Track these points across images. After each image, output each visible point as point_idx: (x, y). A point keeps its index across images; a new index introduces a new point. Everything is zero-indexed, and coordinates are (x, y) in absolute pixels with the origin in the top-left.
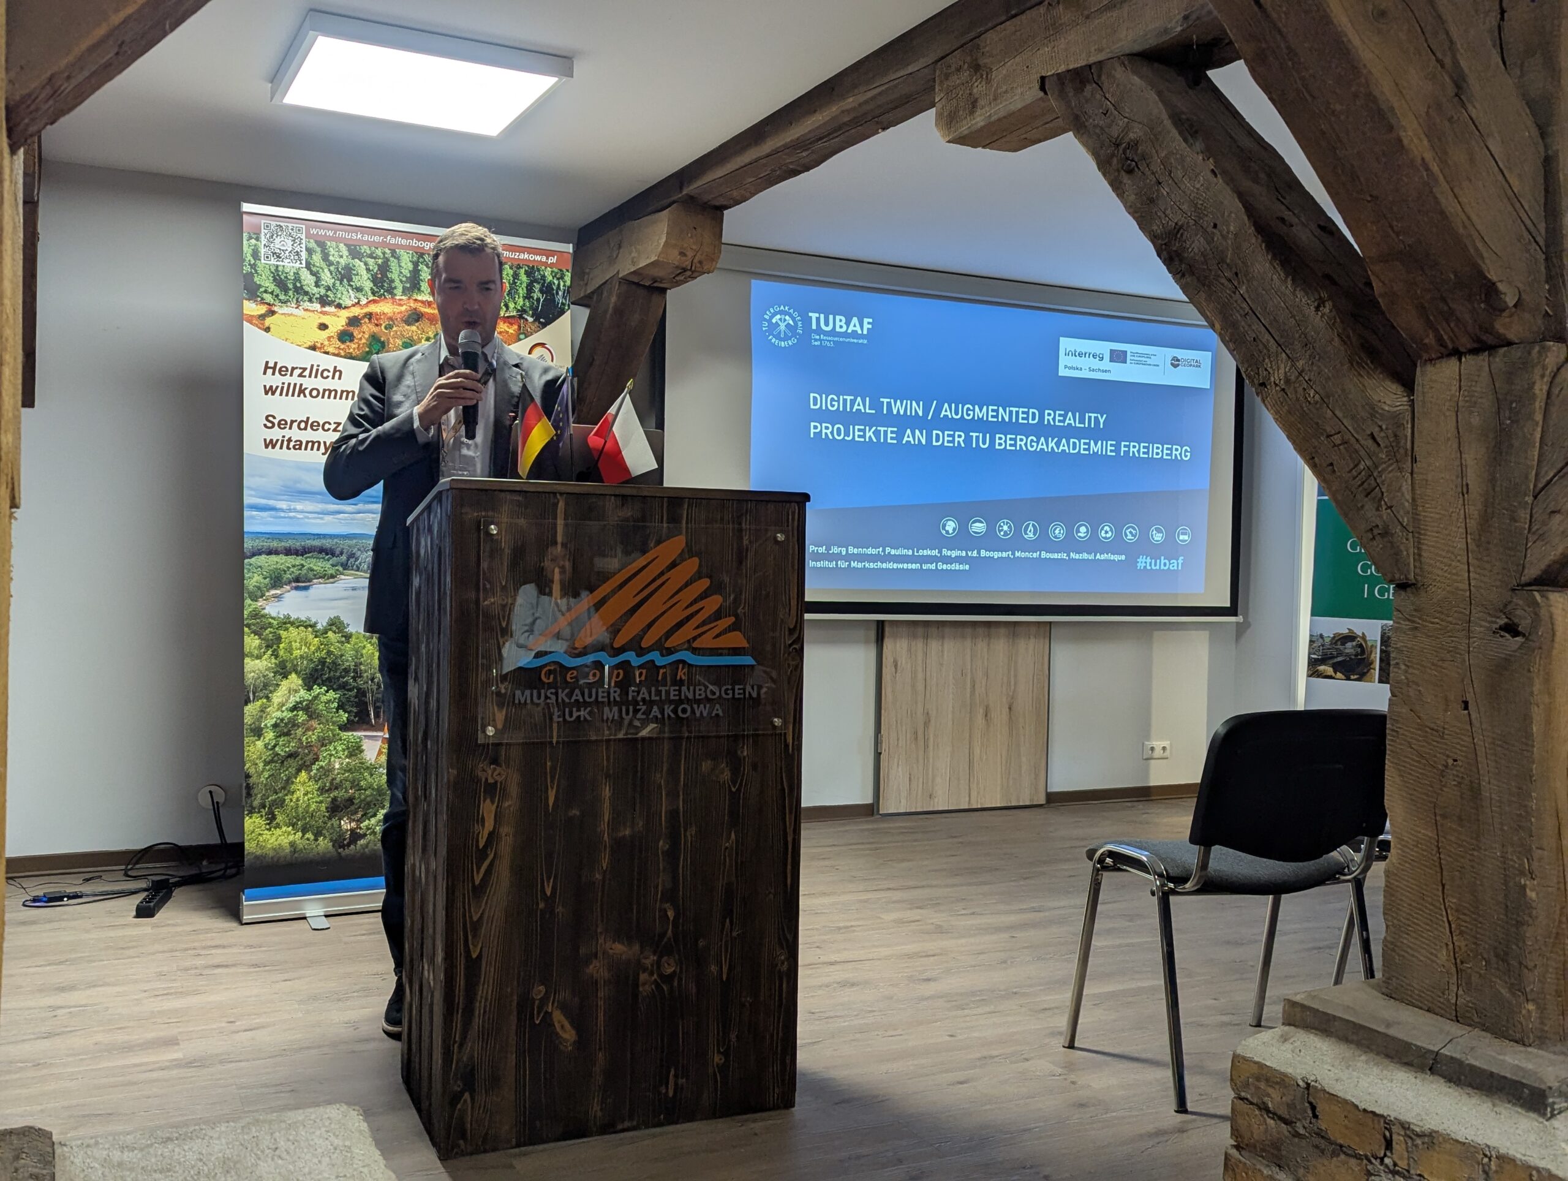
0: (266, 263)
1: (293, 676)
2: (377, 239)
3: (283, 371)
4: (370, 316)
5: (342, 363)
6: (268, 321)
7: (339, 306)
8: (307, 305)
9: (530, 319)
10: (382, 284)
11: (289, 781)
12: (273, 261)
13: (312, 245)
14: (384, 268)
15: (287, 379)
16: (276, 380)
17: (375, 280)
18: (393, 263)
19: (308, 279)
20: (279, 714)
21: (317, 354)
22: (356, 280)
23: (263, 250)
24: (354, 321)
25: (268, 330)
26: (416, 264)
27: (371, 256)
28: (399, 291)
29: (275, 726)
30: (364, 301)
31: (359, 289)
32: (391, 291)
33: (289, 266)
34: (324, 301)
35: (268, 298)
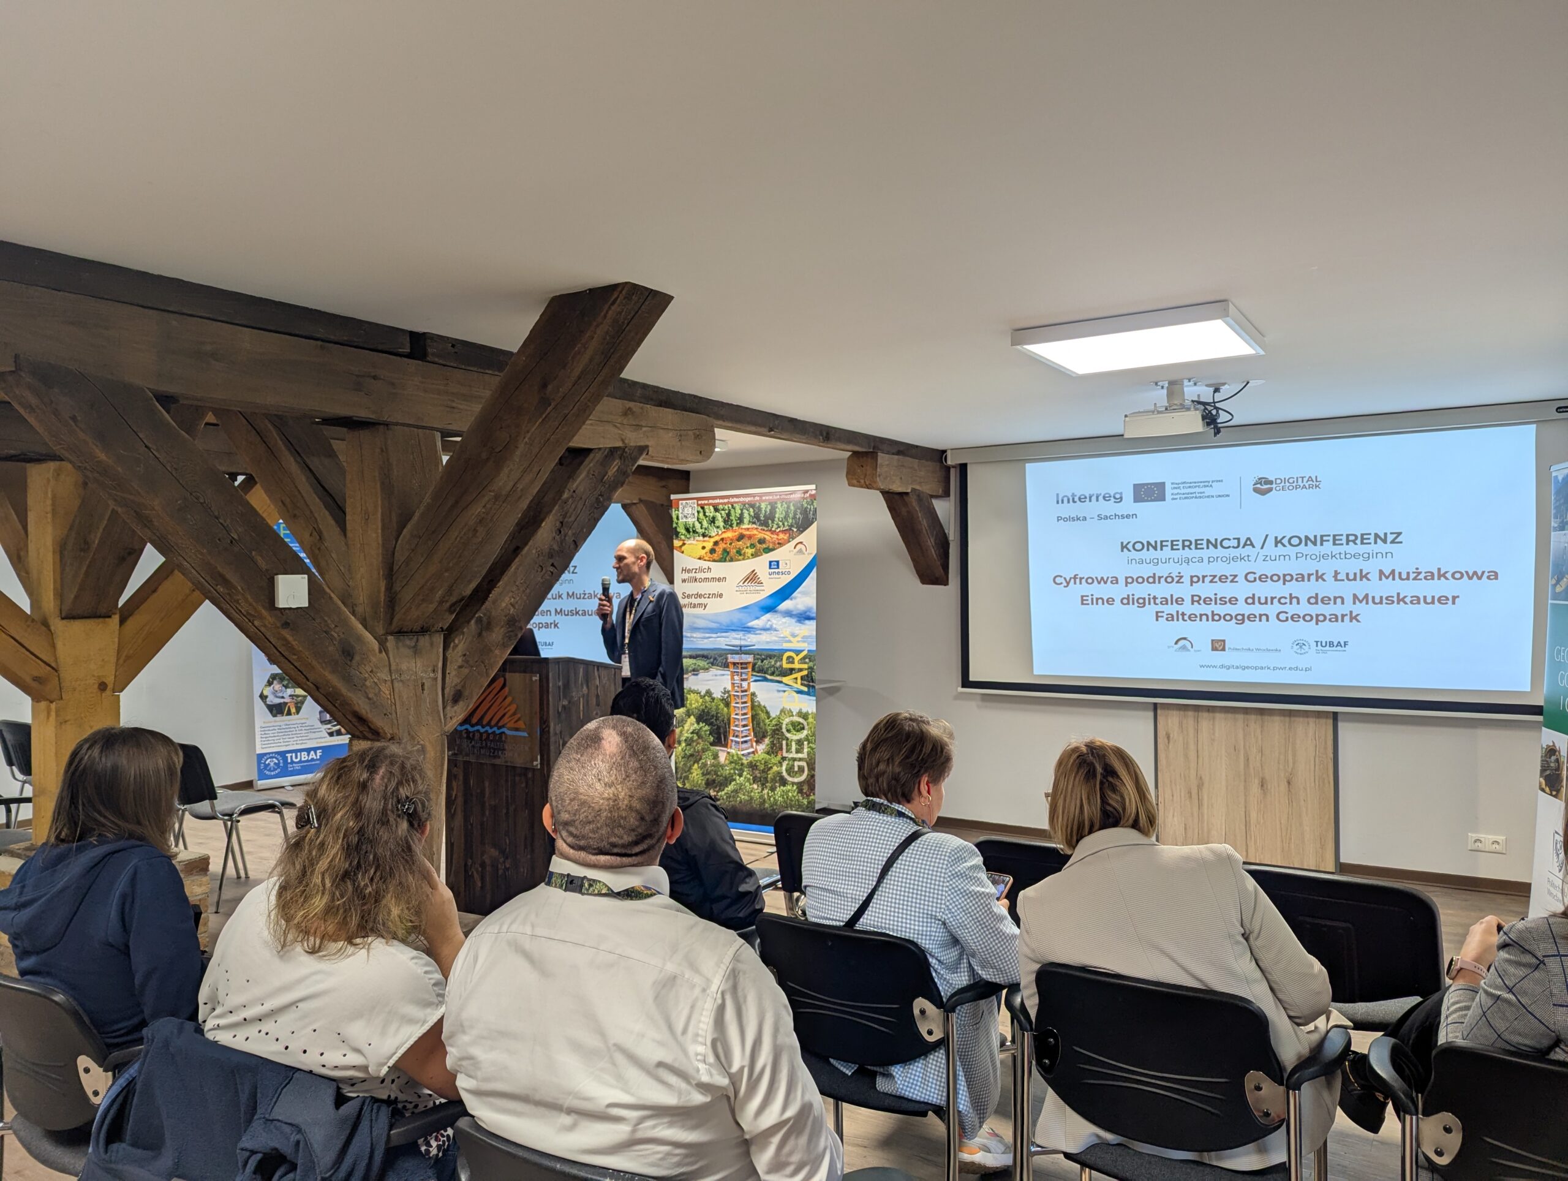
0: (682, 521)
1: (692, 717)
2: (726, 501)
3: (689, 571)
4: (722, 539)
5: (712, 565)
6: (683, 548)
7: (710, 537)
8: (697, 538)
9: (795, 530)
10: (727, 521)
11: (690, 768)
12: (684, 520)
13: (700, 509)
14: (729, 515)
15: (690, 575)
16: (686, 576)
17: (725, 521)
18: (732, 512)
19: (698, 525)
20: (686, 735)
21: (701, 561)
22: (717, 524)
23: (680, 515)
24: (716, 543)
25: (683, 552)
26: (742, 510)
27: (723, 510)
28: (735, 525)
29: (686, 740)
30: (720, 532)
31: (718, 527)
32: (731, 525)
33: (691, 521)
34: (704, 535)
35: (683, 537)
